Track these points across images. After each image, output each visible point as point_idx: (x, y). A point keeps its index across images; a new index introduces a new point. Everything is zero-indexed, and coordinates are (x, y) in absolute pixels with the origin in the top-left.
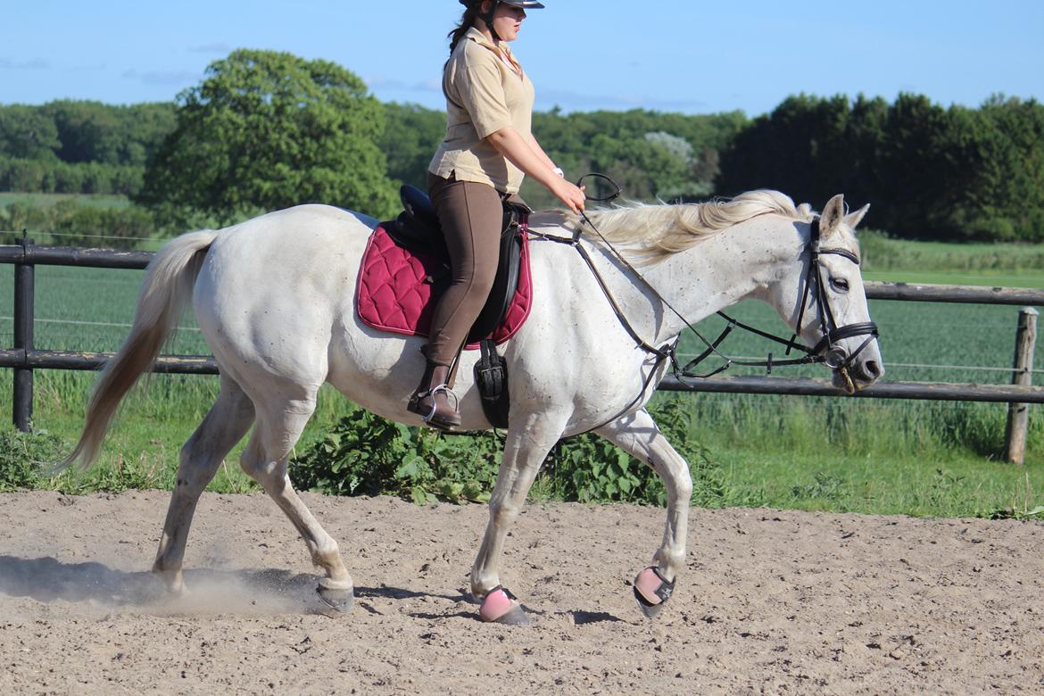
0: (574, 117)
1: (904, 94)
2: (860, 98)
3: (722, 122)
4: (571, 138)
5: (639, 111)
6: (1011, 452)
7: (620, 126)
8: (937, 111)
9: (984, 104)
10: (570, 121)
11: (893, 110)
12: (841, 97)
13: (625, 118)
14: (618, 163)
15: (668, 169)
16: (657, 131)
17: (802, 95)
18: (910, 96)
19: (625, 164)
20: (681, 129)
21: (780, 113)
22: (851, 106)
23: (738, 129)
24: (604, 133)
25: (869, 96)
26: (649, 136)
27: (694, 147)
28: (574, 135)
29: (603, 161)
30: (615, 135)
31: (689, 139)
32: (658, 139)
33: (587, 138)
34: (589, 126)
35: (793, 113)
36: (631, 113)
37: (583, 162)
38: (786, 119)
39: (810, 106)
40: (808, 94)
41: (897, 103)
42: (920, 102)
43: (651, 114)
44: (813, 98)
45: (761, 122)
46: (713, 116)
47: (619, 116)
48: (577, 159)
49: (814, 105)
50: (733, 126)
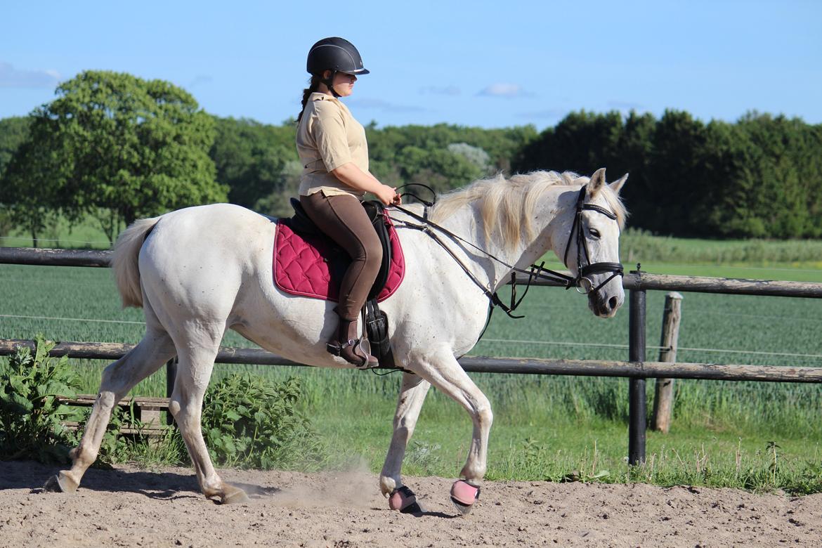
0: (387, 130)
1: (670, 111)
2: (632, 115)
3: (514, 135)
4: (384, 148)
5: (445, 125)
6: (658, 421)
7: (427, 138)
8: (697, 125)
9: (740, 120)
10: (384, 134)
11: (659, 125)
12: (615, 113)
13: (433, 132)
14: (422, 171)
15: (467, 175)
16: (459, 142)
17: (582, 112)
18: (674, 112)
19: (429, 171)
20: (481, 141)
21: (562, 127)
22: (624, 121)
23: (527, 142)
24: (413, 145)
25: (639, 113)
26: (452, 147)
27: (492, 157)
28: (388, 146)
29: (410, 169)
30: (423, 146)
31: (487, 150)
32: (457, 149)
33: (399, 147)
34: (401, 138)
35: (574, 127)
36: (437, 127)
37: (394, 169)
38: (568, 133)
39: (588, 120)
40: (587, 111)
41: (663, 118)
42: (683, 117)
43: (454, 128)
44: (591, 114)
45: (547, 134)
46: (508, 129)
47: (427, 130)
48: (389, 166)
49: (593, 120)
50: (523, 139)
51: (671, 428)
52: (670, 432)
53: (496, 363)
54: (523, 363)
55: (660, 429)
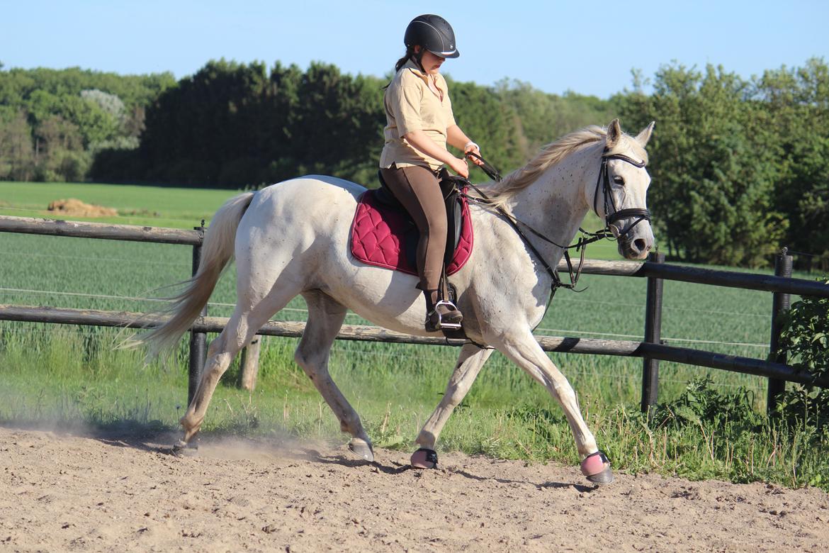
0: (15, 72)
1: (316, 63)
2: (278, 66)
3: (151, 82)
4: (11, 92)
5: (78, 69)
6: (244, 379)
7: (57, 83)
8: (347, 79)
9: (389, 75)
10: (11, 76)
11: (305, 77)
12: (259, 63)
13: (62, 76)
14: (52, 116)
15: (99, 123)
16: (92, 88)
17: (222, 60)
18: (321, 64)
19: (58, 117)
20: (114, 88)
21: (201, 76)
22: (268, 73)
23: (163, 89)
24: (41, 88)
25: (285, 65)
26: (84, 93)
27: (126, 105)
28: (15, 90)
29: (39, 115)
30: (53, 91)
31: (121, 97)
32: (92, 96)
33: (26, 93)
34: (29, 82)
35: (214, 75)
36: (67, 70)
37: (21, 114)
38: (207, 82)
39: (227, 68)
40: (228, 60)
41: (309, 70)
42: (330, 71)
43: (88, 73)
44: (232, 63)
45: (185, 82)
46: (145, 76)
47: (57, 73)
48: (16, 111)
49: (234, 69)
50: (158, 86)
51: (257, 387)
52: (256, 390)
53: (58, 314)
54: (85, 314)
55: (246, 388)
